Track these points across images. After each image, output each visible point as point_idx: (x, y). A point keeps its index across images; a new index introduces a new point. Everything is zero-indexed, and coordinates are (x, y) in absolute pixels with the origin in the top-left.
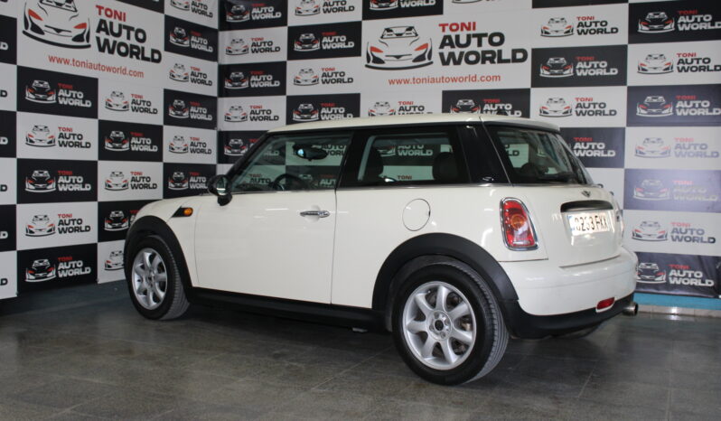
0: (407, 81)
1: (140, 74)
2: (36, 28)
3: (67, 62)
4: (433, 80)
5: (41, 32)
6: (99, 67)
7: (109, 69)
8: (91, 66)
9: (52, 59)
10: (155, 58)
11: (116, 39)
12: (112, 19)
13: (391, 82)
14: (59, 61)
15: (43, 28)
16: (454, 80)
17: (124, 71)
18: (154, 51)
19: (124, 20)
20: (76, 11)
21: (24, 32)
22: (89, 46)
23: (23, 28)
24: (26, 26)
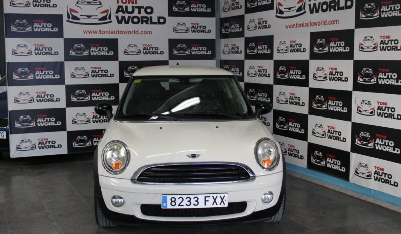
0: (294, 26)
1: (150, 32)
2: (75, 17)
3: (95, 32)
4: (306, 25)
5: (78, 19)
6: (118, 32)
7: (125, 32)
8: (112, 32)
9: (85, 32)
10: (161, 21)
11: (129, 15)
12: (127, 4)
13: (287, 27)
14: (90, 32)
15: (79, 16)
16: (316, 24)
17: (137, 32)
18: (159, 18)
19: (136, 3)
20: (101, 4)
21: (67, 21)
22: (111, 21)
23: (67, 19)
24: (69, 17)
